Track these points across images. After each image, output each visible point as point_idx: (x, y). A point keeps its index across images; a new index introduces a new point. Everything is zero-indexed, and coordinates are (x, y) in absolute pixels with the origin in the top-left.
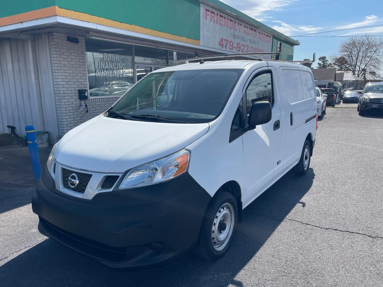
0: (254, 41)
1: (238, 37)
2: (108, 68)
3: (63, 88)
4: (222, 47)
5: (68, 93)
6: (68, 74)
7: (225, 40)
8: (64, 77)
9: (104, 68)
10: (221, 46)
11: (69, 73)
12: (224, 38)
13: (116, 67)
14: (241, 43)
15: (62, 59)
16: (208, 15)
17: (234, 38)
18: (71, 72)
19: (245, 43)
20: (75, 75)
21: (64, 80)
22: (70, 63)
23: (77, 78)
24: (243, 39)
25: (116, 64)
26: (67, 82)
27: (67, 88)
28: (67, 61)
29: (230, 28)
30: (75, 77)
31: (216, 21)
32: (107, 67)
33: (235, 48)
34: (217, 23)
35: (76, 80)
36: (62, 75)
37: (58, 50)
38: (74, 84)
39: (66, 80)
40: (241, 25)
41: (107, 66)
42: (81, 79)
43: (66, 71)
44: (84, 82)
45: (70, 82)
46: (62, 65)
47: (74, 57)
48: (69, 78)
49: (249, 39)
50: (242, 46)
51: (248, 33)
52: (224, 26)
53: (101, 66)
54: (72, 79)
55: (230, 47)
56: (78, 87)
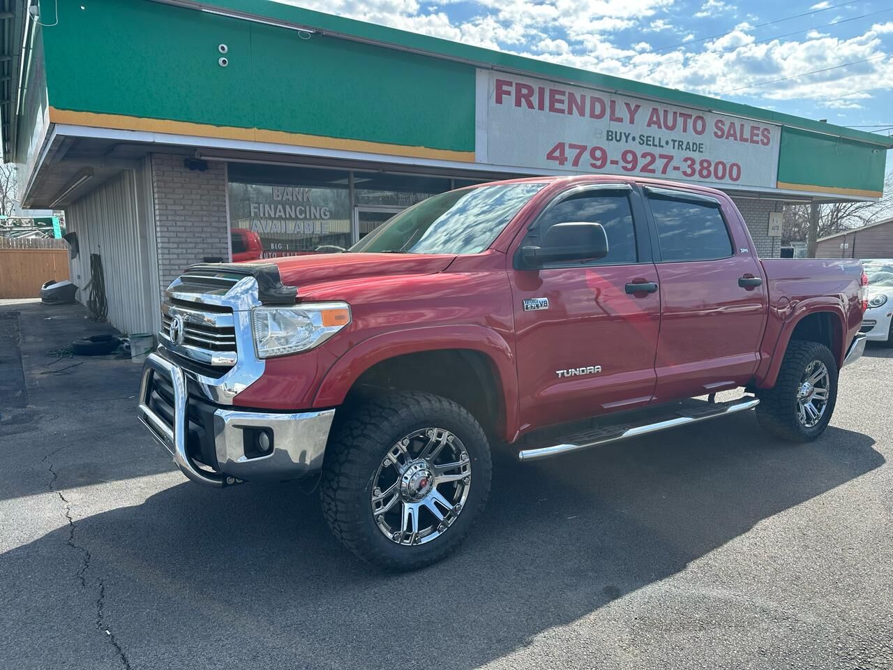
0: (694, 144)
1: (627, 137)
2: (284, 216)
3: (169, 254)
4: (561, 163)
5: (179, 265)
6: (182, 229)
7: (572, 146)
8: (171, 234)
9: (273, 216)
10: (558, 162)
11: (185, 227)
12: (567, 141)
13: (303, 215)
14: (640, 150)
15: (172, 202)
16: (508, 93)
17: (608, 139)
18: (190, 224)
19: (657, 151)
20: (200, 229)
21: (172, 240)
22: (187, 207)
23: (203, 235)
24: (645, 140)
25: (303, 209)
26: (178, 243)
27: (178, 254)
28: (181, 205)
29: (593, 115)
30: (196, 235)
31: (536, 104)
32: (280, 214)
33: (613, 162)
34: (541, 107)
35: (199, 240)
36: (168, 231)
37: (163, 186)
38: (195, 248)
39: (177, 240)
40: (638, 107)
41: (280, 211)
42: (211, 237)
43: (178, 224)
44: (220, 242)
45: (186, 242)
46: (170, 212)
47: (198, 197)
48: (185, 235)
49: (672, 140)
50: (644, 156)
51: (670, 123)
52: (570, 112)
53: (266, 212)
54: (189, 237)
55: (594, 162)
56: (203, 253)
